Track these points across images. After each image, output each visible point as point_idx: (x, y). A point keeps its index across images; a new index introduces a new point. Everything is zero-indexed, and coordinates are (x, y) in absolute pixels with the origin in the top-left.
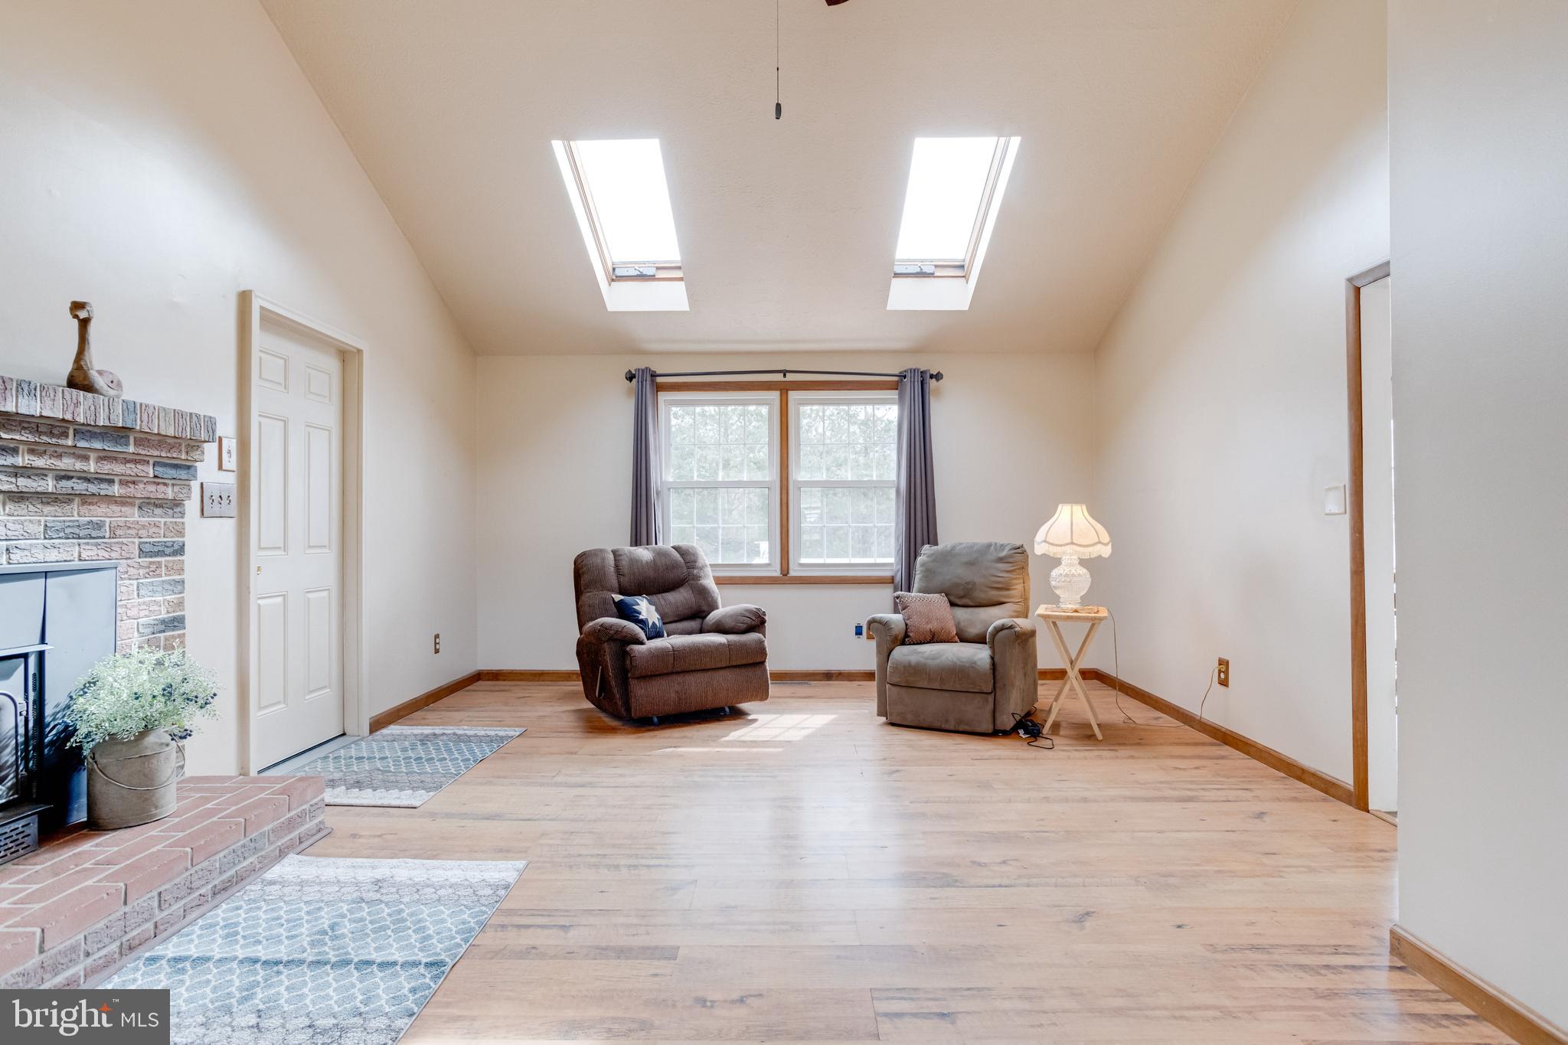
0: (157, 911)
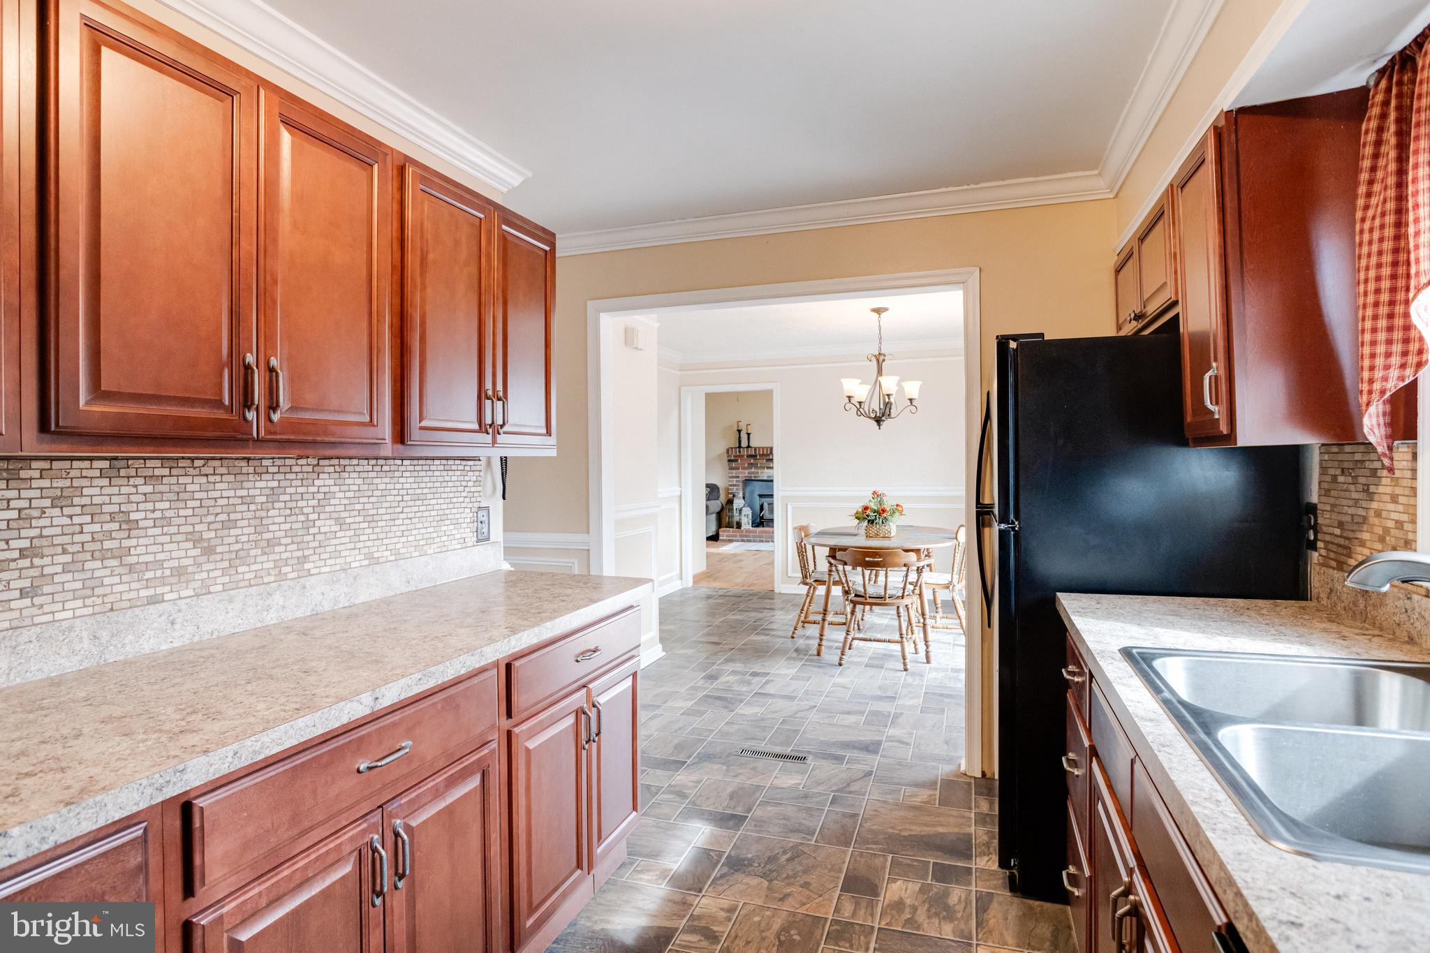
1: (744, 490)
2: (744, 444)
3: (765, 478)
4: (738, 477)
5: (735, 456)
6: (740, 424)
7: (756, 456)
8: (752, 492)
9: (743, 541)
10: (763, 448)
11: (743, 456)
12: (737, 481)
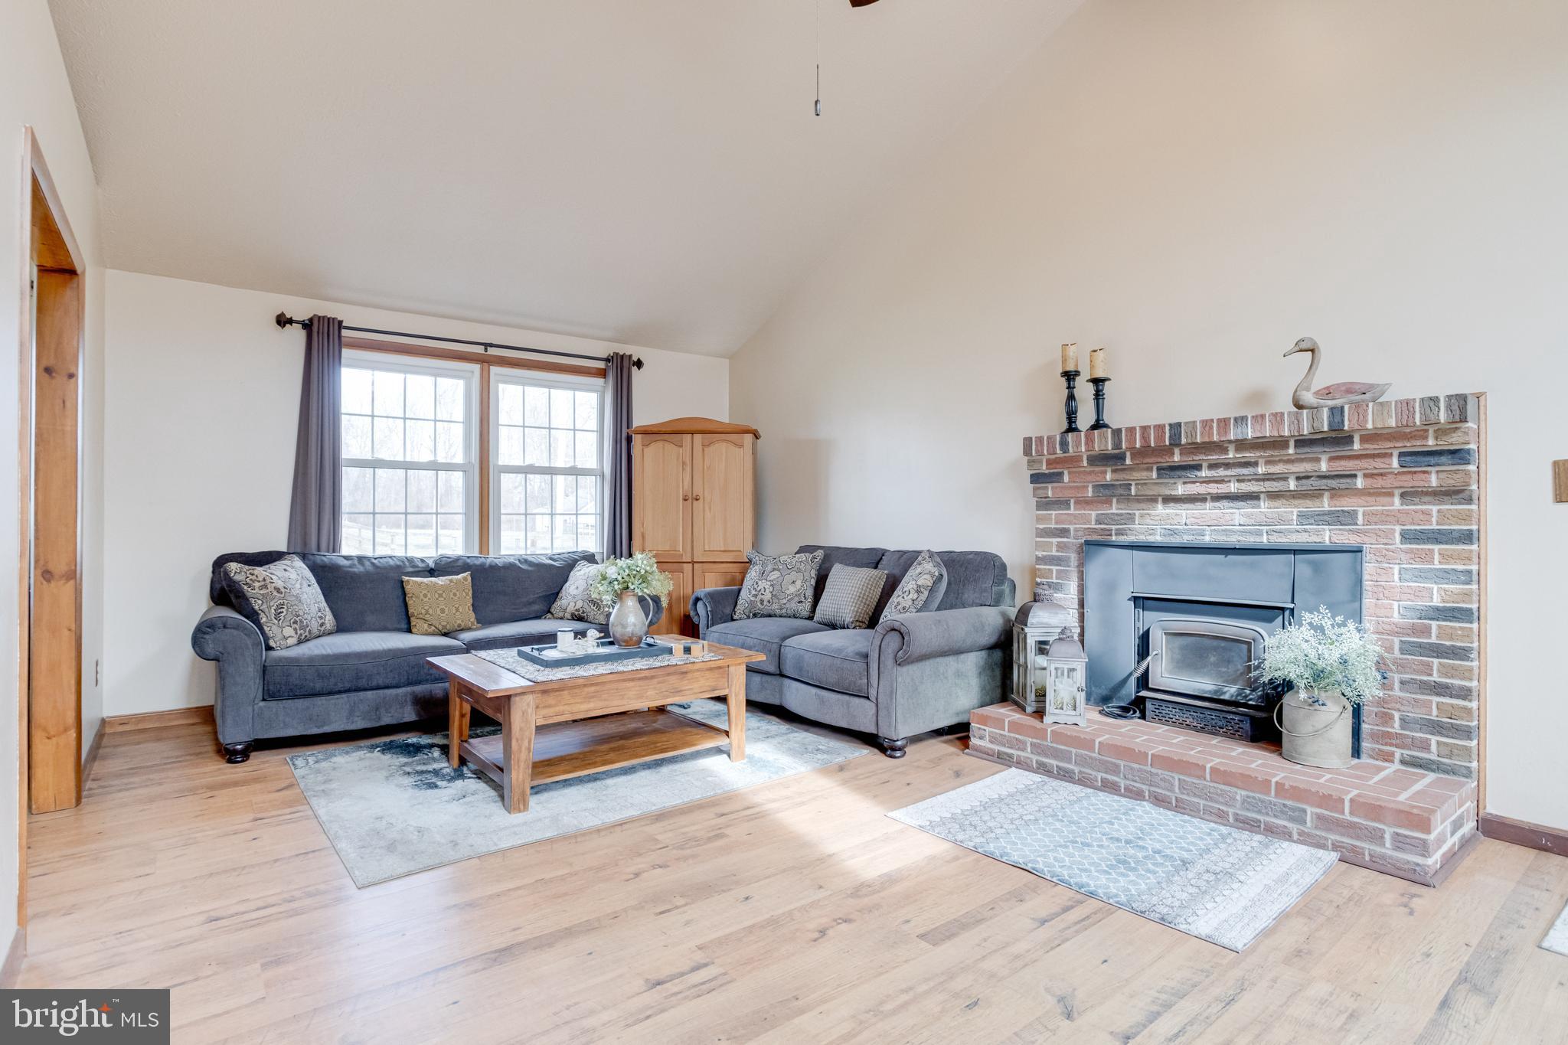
0: (1177, 790)
1: (1081, 578)
2: (1085, 418)
3: (1157, 539)
4: (1064, 533)
5: (1049, 463)
6: (1072, 351)
7: (1121, 458)
8: (1110, 587)
9: (1043, 769)
10: (1145, 429)
11: (1078, 458)
12: (1061, 547)
